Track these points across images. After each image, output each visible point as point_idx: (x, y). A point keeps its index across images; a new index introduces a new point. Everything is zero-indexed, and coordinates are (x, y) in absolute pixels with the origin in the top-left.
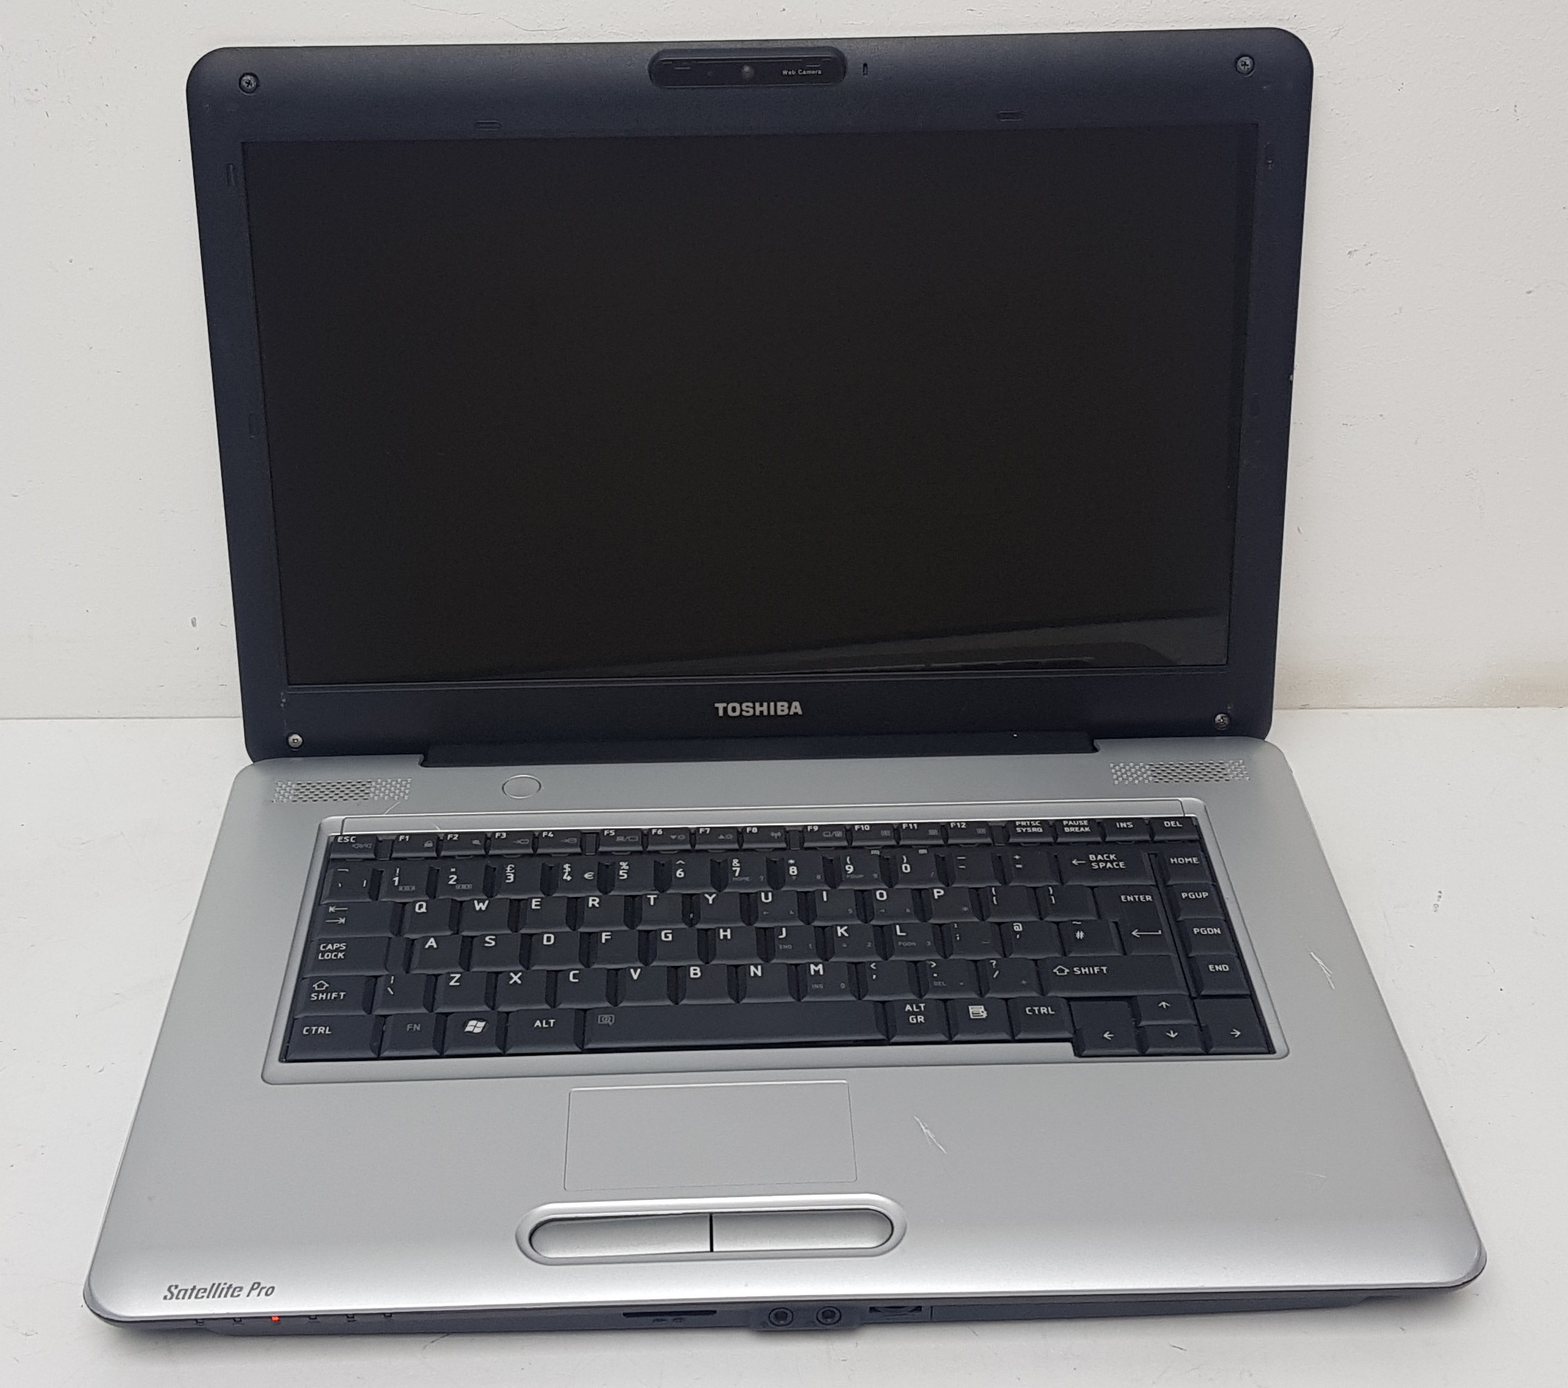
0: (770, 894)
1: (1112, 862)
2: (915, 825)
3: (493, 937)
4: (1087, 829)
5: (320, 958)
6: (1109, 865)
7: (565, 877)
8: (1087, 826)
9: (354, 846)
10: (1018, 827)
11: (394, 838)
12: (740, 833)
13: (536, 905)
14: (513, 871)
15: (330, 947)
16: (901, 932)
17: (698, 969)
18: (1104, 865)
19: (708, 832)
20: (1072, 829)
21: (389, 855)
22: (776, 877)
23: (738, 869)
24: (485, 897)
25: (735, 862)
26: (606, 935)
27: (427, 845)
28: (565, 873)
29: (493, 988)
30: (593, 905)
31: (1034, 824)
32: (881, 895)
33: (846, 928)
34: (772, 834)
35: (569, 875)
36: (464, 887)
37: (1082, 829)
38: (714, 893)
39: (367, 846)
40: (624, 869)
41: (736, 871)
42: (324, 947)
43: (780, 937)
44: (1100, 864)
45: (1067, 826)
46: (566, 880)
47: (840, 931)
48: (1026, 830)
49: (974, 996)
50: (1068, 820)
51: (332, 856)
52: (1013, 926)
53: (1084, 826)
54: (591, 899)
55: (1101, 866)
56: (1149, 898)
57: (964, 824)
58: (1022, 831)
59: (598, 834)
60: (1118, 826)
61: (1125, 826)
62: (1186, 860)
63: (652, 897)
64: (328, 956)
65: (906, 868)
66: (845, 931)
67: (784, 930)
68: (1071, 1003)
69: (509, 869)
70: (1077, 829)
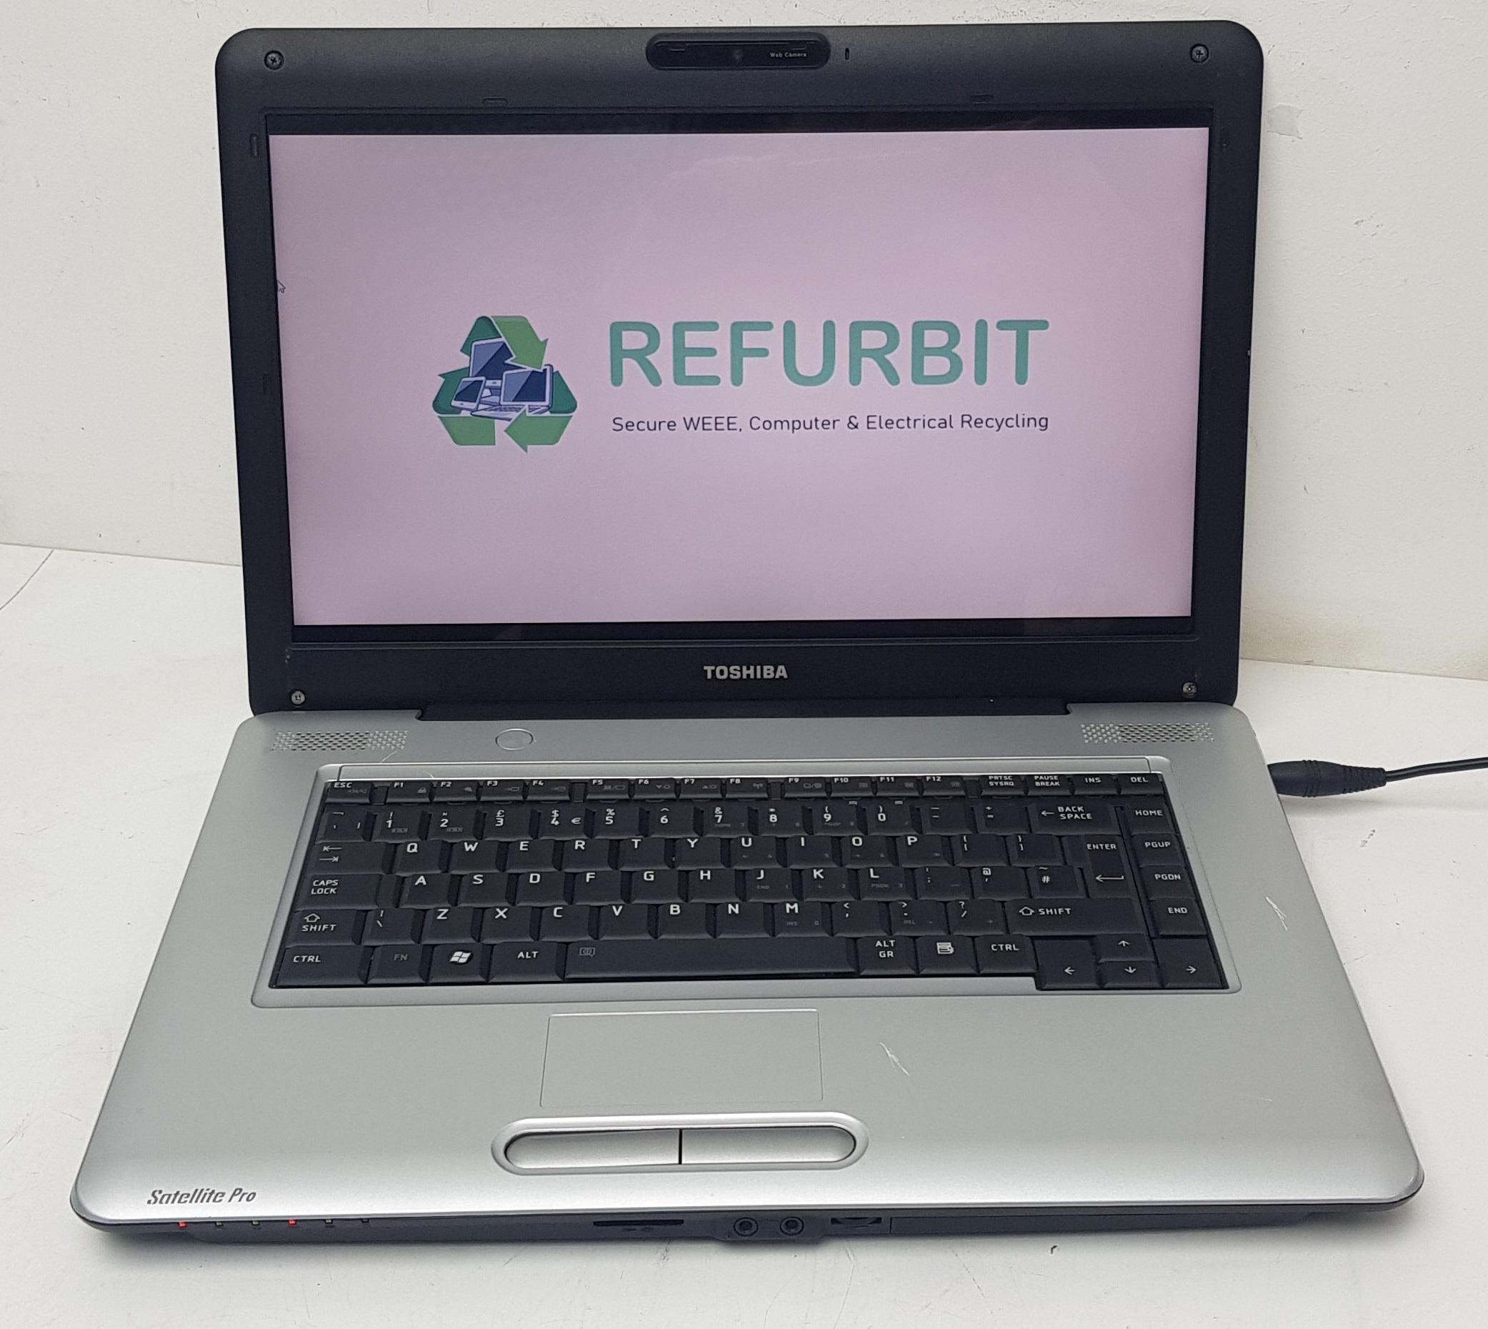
0: (750, 840)
1: (1079, 813)
2: (892, 779)
3: (481, 876)
4: (1057, 784)
5: (312, 893)
6: (1076, 816)
7: (553, 822)
8: (1056, 781)
9: (350, 791)
10: (991, 781)
11: (389, 785)
12: (723, 784)
13: (524, 847)
14: (503, 816)
15: (323, 883)
16: (874, 875)
17: (678, 907)
18: (1072, 816)
19: (693, 782)
20: (1043, 783)
21: (383, 800)
22: (754, 824)
23: (720, 817)
24: (475, 840)
25: (718, 810)
26: (591, 875)
27: (420, 791)
28: (553, 818)
29: (479, 923)
30: (579, 847)
31: (1006, 779)
32: (857, 841)
33: (821, 871)
34: (755, 785)
35: (556, 820)
36: (455, 830)
37: (1052, 783)
38: (696, 838)
39: (362, 791)
40: (610, 815)
41: (718, 818)
42: (317, 883)
43: (759, 878)
44: (1068, 815)
45: (1038, 780)
46: (554, 824)
47: (816, 873)
48: (999, 784)
49: (943, 933)
50: (1039, 775)
51: (329, 800)
52: (982, 871)
53: (1054, 781)
54: (577, 842)
55: (1069, 817)
56: (1113, 846)
57: (939, 778)
58: (995, 785)
59: (586, 783)
60: (1087, 781)
61: (1093, 781)
62: (1151, 812)
63: (636, 841)
64: (320, 891)
65: (882, 817)
66: (821, 873)
67: (762, 872)
68: (1036, 942)
69: (499, 813)
70: (1047, 783)
